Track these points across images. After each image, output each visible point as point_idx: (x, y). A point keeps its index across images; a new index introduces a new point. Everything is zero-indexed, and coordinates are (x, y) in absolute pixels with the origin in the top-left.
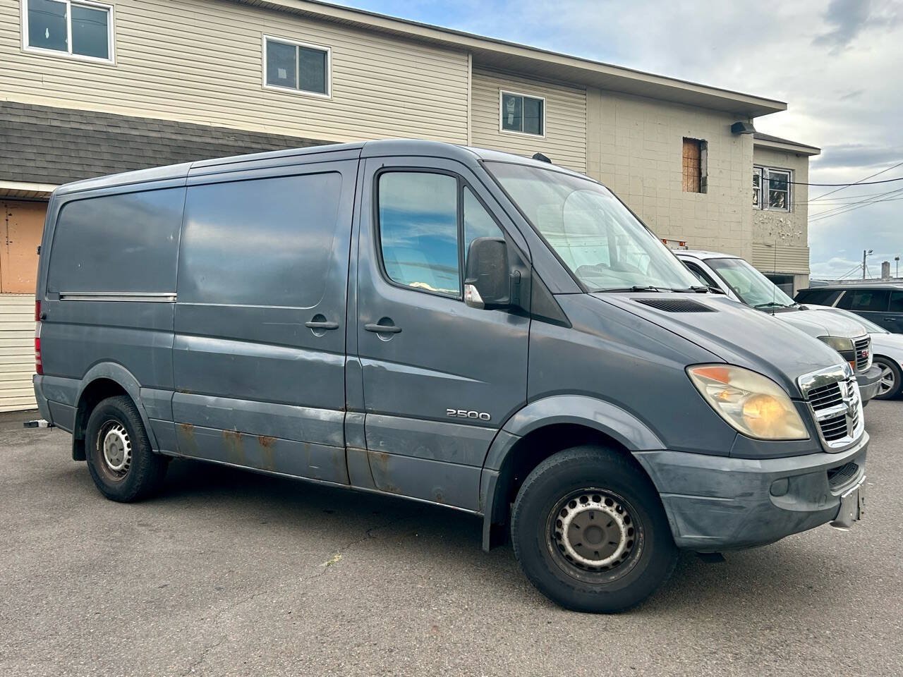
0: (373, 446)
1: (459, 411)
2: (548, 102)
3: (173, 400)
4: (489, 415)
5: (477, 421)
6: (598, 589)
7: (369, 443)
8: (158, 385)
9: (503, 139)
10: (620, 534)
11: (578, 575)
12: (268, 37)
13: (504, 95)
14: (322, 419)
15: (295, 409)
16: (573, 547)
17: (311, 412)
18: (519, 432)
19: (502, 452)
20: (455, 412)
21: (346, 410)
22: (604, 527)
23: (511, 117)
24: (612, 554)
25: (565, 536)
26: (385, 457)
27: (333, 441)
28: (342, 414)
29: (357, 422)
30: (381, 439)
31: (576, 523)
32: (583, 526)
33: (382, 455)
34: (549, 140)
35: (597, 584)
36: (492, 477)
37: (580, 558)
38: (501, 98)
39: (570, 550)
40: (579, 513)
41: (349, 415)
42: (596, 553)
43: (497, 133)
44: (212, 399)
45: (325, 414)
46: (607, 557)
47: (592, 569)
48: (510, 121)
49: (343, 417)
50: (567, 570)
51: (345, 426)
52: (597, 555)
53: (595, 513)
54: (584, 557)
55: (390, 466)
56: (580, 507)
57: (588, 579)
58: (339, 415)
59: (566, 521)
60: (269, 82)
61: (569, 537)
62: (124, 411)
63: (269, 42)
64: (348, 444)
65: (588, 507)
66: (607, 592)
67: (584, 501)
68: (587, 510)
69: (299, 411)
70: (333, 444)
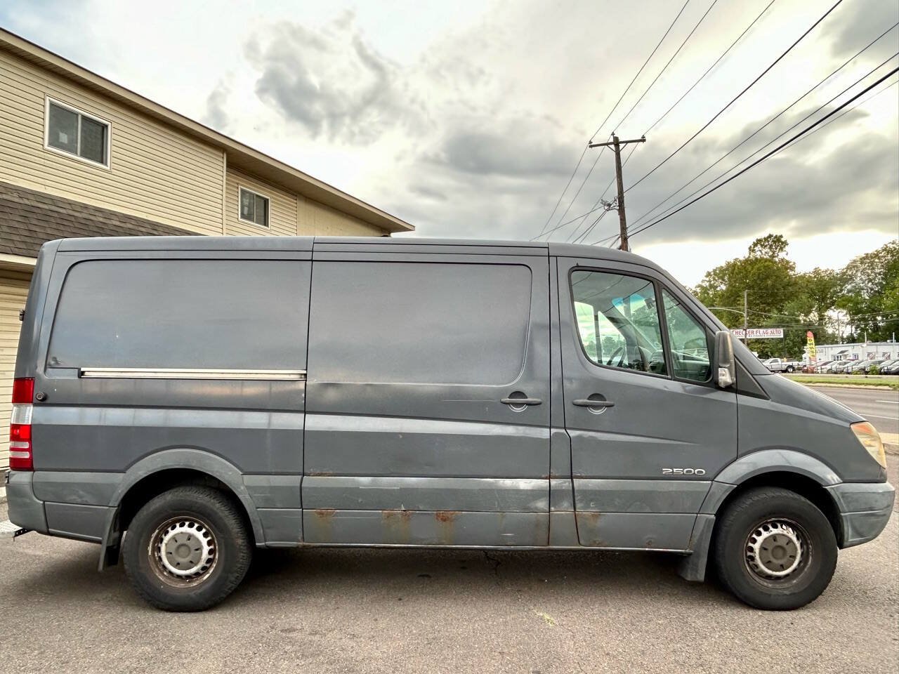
0: (582, 508)
1: (675, 470)
2: (272, 202)
3: (303, 485)
4: (704, 472)
5: (693, 476)
6: (787, 592)
7: (578, 505)
8: (273, 471)
9: (241, 226)
10: (796, 548)
11: (768, 584)
12: (51, 99)
13: (242, 190)
14: (522, 488)
15: (488, 482)
16: (764, 564)
17: (508, 483)
18: (736, 481)
19: (719, 499)
20: (671, 470)
21: (549, 478)
22: (784, 545)
23: (246, 209)
24: (792, 564)
25: (757, 557)
26: (595, 516)
27: (536, 508)
28: (546, 482)
29: (564, 488)
30: (591, 500)
31: (764, 546)
32: (770, 548)
33: (593, 515)
34: (273, 232)
35: (785, 589)
36: (708, 520)
37: (770, 572)
38: (240, 192)
39: (763, 567)
40: (765, 539)
41: (554, 482)
42: (782, 566)
43: (236, 220)
44: (365, 480)
45: (524, 484)
46: (789, 568)
47: (778, 578)
48: (246, 212)
49: (548, 484)
50: (761, 582)
51: (550, 494)
52: (782, 568)
53: (777, 536)
54: (773, 571)
55: (600, 523)
56: (765, 534)
57: (778, 586)
58: (543, 483)
59: (756, 547)
60: (50, 144)
61: (760, 558)
62: (209, 504)
63: (52, 105)
64: (552, 509)
65: (771, 533)
66: (794, 594)
67: (766, 529)
68: (772, 535)
69: (492, 483)
70: (536, 510)
